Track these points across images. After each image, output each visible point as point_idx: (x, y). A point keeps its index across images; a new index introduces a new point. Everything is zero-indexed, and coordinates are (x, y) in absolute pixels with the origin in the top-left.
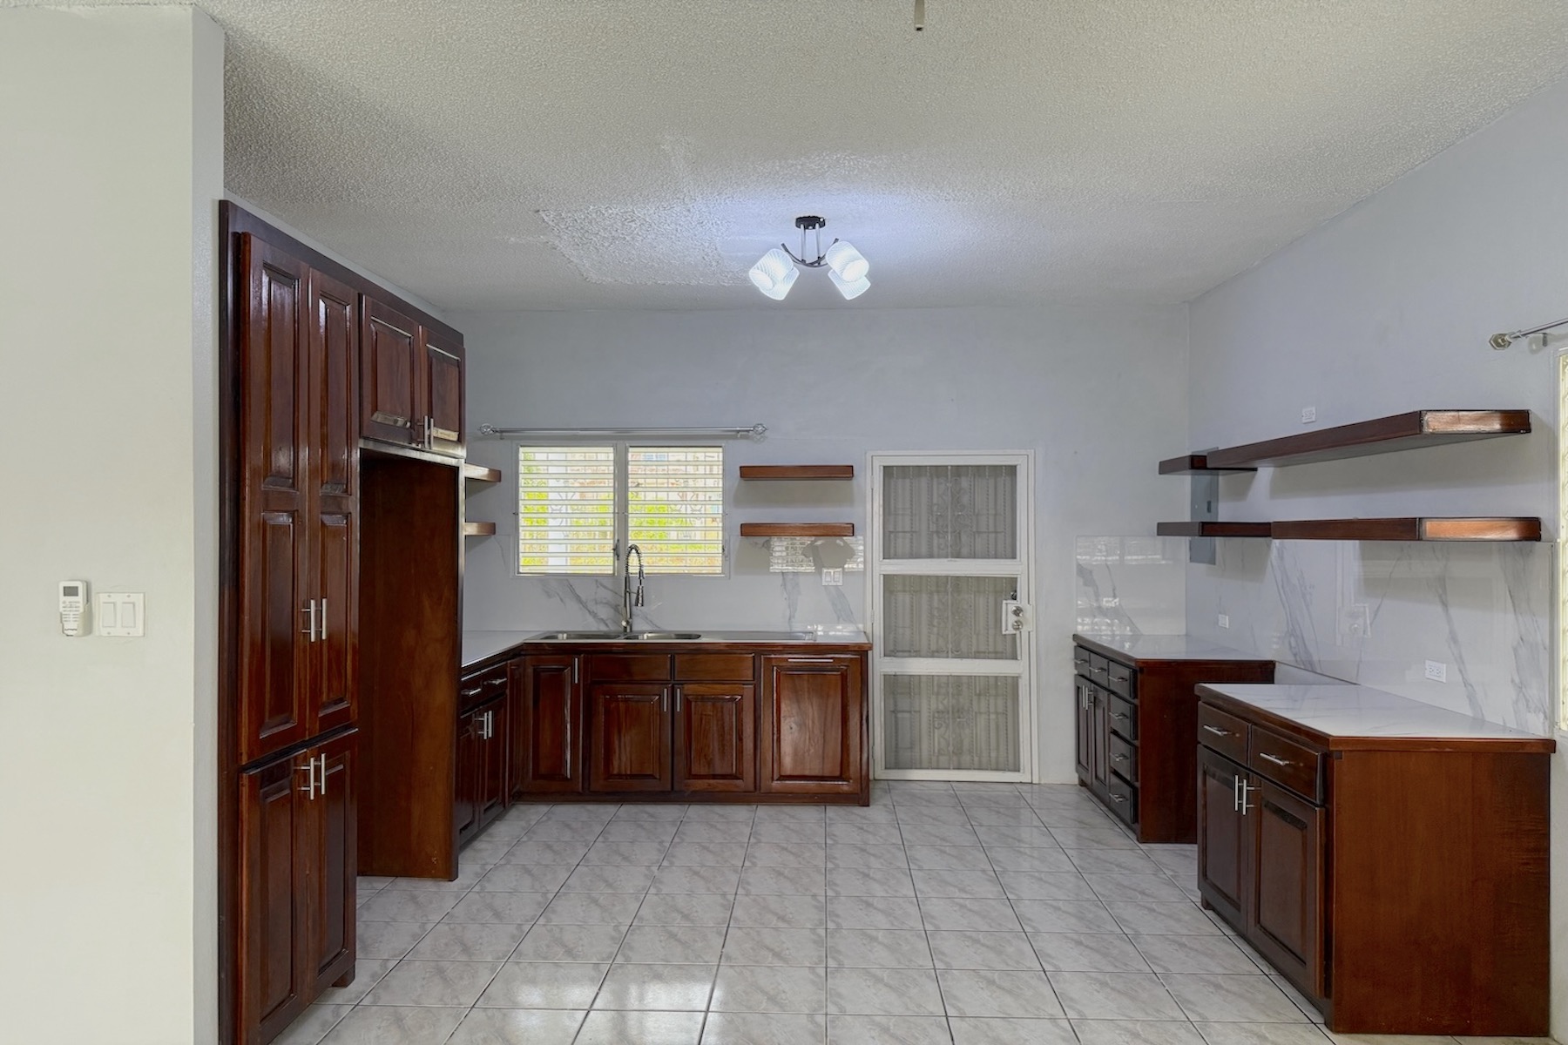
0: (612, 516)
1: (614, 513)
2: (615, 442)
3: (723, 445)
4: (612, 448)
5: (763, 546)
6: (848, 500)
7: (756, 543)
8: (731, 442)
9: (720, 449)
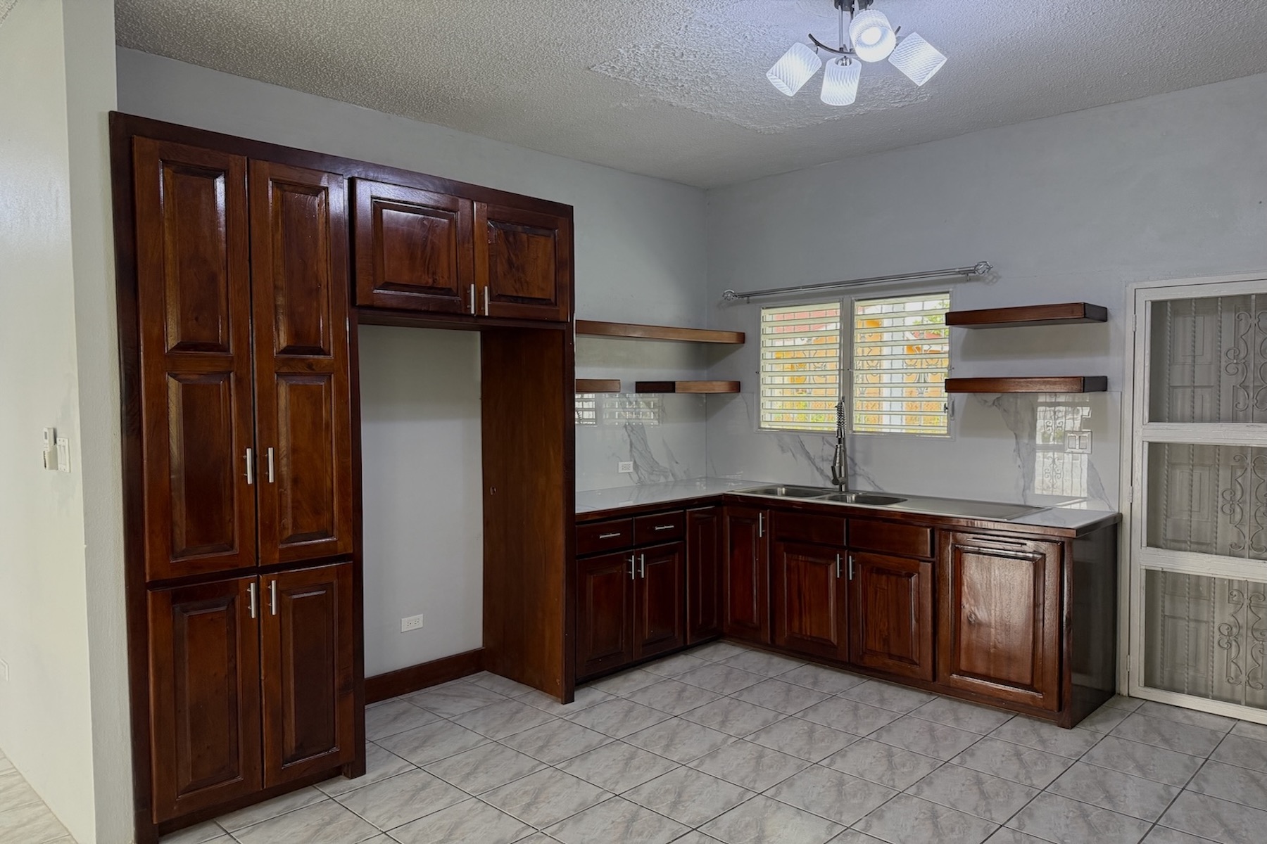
0: (837, 373)
1: (840, 370)
2: (841, 297)
3: (951, 290)
4: (839, 304)
5: (994, 404)
6: (1103, 347)
7: (986, 401)
8: (959, 286)
9: (948, 295)
